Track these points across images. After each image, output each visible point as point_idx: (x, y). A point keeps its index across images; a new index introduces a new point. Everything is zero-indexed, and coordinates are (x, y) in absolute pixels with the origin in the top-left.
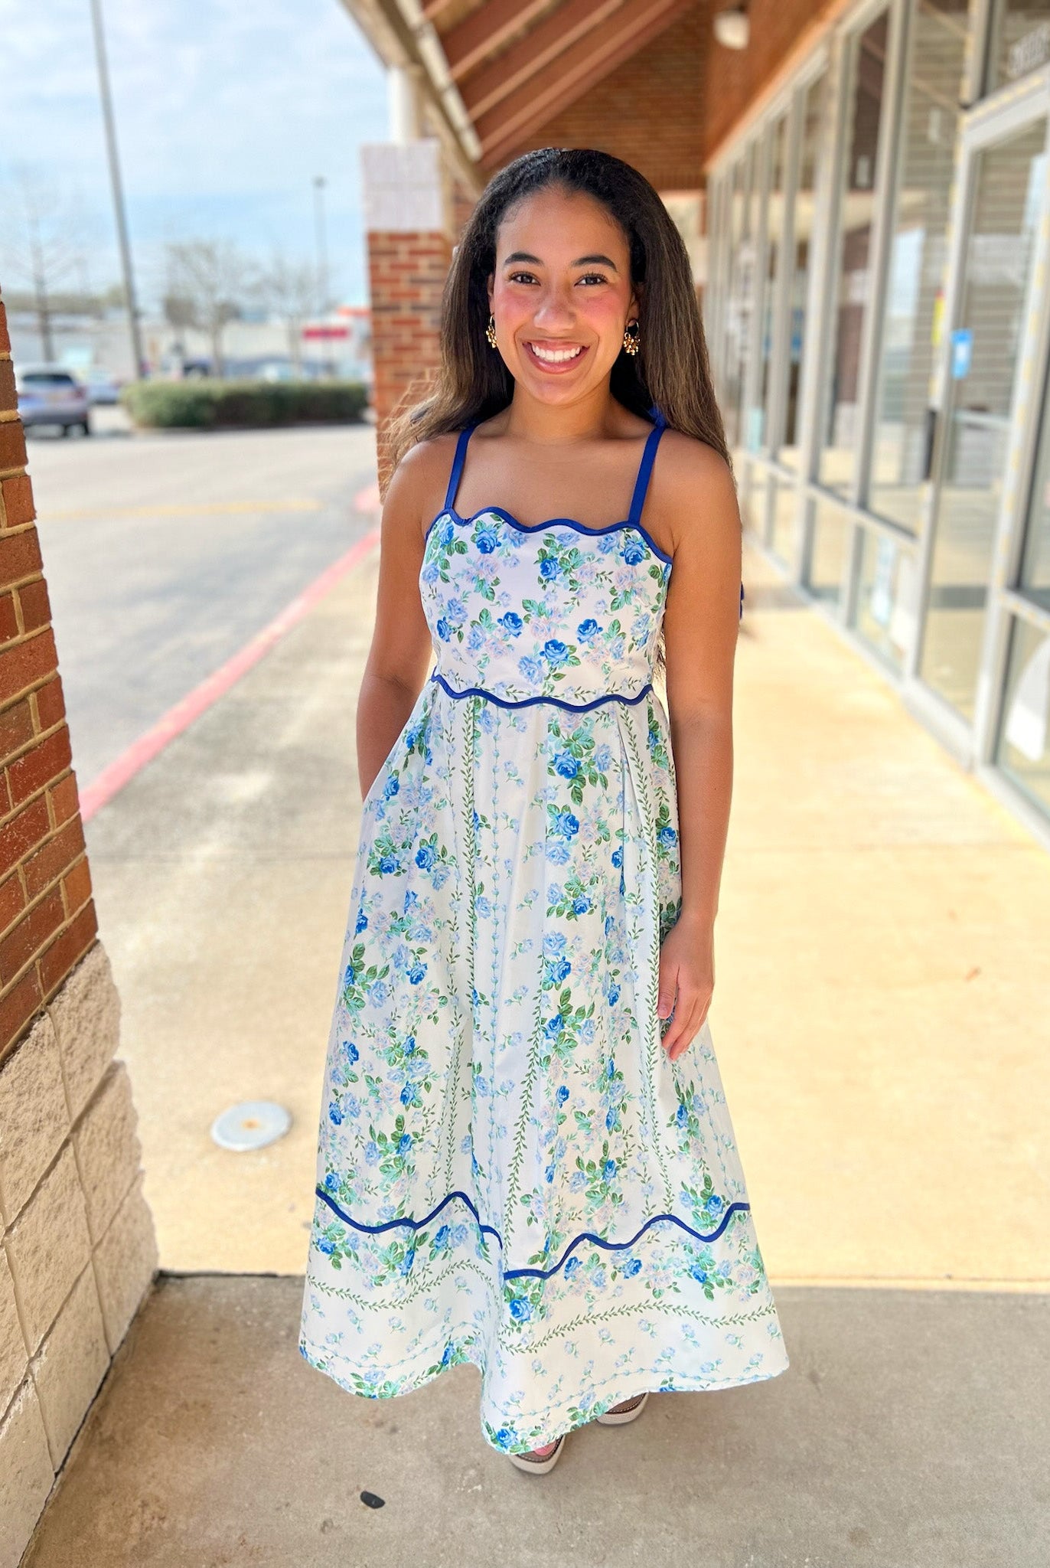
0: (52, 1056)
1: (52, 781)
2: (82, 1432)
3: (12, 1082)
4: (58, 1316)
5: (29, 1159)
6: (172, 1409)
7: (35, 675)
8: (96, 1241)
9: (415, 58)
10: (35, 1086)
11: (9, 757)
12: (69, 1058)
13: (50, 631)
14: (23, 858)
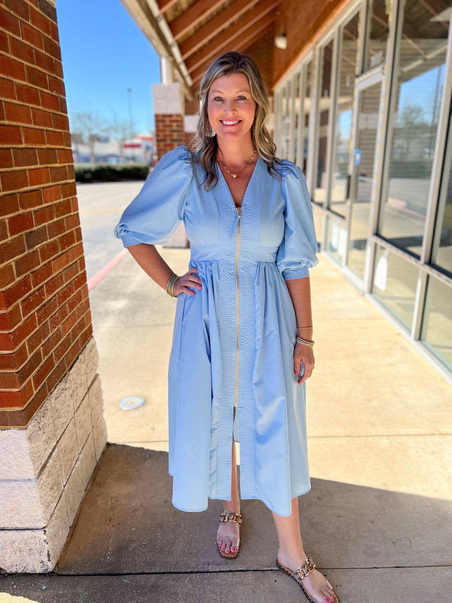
0: (84, 366)
1: (83, 286)
2: (90, 481)
3: (76, 370)
4: (85, 444)
5: (79, 393)
6: (117, 475)
7: (79, 255)
8: (93, 425)
9: (171, 54)
10: (80, 373)
11: (74, 277)
12: (87, 368)
13: (82, 243)
14: (77, 307)
